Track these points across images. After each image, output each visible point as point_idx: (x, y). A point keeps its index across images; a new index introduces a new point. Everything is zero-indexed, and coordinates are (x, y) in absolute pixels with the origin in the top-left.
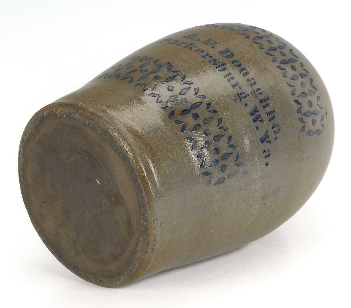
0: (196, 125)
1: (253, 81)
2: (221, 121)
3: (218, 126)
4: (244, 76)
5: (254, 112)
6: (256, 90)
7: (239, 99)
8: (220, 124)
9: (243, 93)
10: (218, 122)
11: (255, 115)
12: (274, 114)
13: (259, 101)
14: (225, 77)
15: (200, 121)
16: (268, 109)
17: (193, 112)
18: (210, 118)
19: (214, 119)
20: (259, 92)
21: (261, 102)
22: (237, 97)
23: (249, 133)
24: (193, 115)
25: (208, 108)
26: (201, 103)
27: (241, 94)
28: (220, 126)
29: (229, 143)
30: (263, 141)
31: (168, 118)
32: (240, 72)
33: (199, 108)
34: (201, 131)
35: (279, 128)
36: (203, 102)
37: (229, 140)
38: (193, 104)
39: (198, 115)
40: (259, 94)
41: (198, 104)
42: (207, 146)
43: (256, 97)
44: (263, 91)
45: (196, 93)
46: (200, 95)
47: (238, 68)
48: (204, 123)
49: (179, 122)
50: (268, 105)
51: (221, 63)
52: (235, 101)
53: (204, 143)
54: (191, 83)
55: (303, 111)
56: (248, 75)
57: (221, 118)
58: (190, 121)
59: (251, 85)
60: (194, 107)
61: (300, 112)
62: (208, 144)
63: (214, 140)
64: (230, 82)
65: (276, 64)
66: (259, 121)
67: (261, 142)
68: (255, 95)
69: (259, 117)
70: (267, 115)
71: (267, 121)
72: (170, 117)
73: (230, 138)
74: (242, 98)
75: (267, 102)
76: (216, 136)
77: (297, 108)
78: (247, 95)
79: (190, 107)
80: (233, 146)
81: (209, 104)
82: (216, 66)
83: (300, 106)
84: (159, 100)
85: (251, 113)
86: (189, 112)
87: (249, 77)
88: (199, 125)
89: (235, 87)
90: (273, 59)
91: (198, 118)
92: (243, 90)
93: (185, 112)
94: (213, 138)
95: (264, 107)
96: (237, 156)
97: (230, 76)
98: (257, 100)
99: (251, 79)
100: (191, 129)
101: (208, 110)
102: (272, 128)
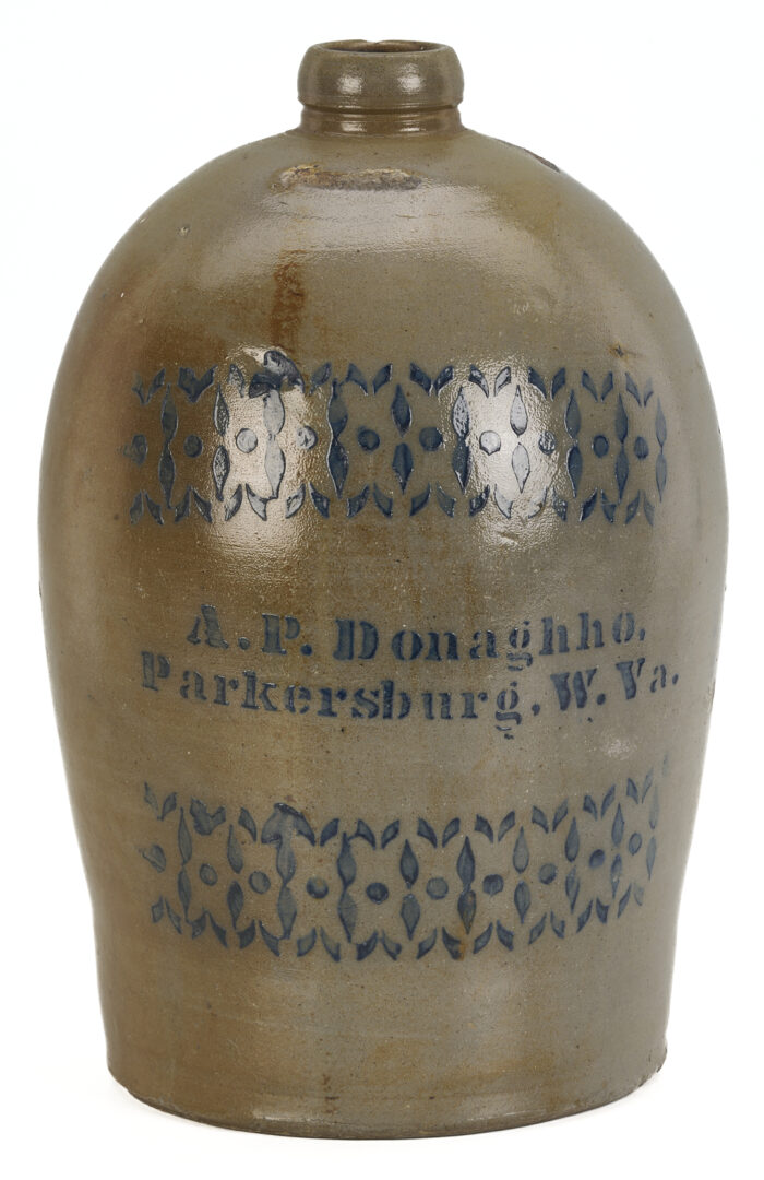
0: (516, 896)
1: (482, 640)
2: (541, 814)
3: (547, 830)
4: (456, 657)
5: (564, 693)
6: (514, 651)
7: (512, 723)
8: (546, 822)
9: (503, 697)
10: (539, 824)
11: (572, 692)
12: (591, 620)
13: (542, 658)
14: (432, 718)
15: (511, 881)
16: (574, 638)
17: (477, 886)
18: (517, 842)
19: (526, 832)
20: (520, 639)
21: (548, 650)
22: (503, 724)
23: (601, 732)
24: (487, 891)
25: (490, 833)
26: (467, 843)
27: (502, 706)
28: (550, 824)
29: (596, 812)
30: (634, 686)
31: (455, 963)
32: (439, 659)
33: (476, 859)
34: (536, 888)
35: (625, 617)
36: (467, 838)
37: (590, 812)
38: (458, 871)
39: (493, 874)
40: (525, 644)
41: (465, 854)
42: (575, 885)
43: (530, 661)
44: (524, 626)
45: (433, 840)
46: (445, 831)
47: (425, 651)
48: (520, 871)
49: (483, 939)
50: (564, 631)
51: (381, 687)
52: (512, 737)
53: (564, 894)
54: (394, 829)
55: (613, 497)
56: (459, 641)
57: (535, 808)
58: (495, 908)
59: (491, 652)
60: (467, 873)
61: (614, 507)
62: (573, 881)
63: (571, 859)
64: (452, 713)
65: (462, 510)
66: (589, 684)
67: (633, 696)
68: (523, 663)
69: (581, 679)
70: (587, 647)
71: (600, 652)
72: (456, 956)
73: (588, 806)
74: (514, 710)
75: (555, 631)
76: (567, 851)
77: (602, 516)
78: (512, 688)
79: (460, 882)
80: (608, 796)
81: (482, 825)
82: (381, 711)
83: (599, 502)
84: (393, 949)
85: (561, 703)
86: (474, 895)
87: (464, 643)
88: (521, 887)
89: (475, 712)
90: (441, 505)
91: (502, 881)
92: (494, 694)
93: (466, 908)
94: (567, 862)
95: (565, 649)
96: (631, 790)
97: (437, 700)
98: (539, 661)
99: (475, 644)
100: (518, 916)
101: (496, 838)
102: (619, 641)
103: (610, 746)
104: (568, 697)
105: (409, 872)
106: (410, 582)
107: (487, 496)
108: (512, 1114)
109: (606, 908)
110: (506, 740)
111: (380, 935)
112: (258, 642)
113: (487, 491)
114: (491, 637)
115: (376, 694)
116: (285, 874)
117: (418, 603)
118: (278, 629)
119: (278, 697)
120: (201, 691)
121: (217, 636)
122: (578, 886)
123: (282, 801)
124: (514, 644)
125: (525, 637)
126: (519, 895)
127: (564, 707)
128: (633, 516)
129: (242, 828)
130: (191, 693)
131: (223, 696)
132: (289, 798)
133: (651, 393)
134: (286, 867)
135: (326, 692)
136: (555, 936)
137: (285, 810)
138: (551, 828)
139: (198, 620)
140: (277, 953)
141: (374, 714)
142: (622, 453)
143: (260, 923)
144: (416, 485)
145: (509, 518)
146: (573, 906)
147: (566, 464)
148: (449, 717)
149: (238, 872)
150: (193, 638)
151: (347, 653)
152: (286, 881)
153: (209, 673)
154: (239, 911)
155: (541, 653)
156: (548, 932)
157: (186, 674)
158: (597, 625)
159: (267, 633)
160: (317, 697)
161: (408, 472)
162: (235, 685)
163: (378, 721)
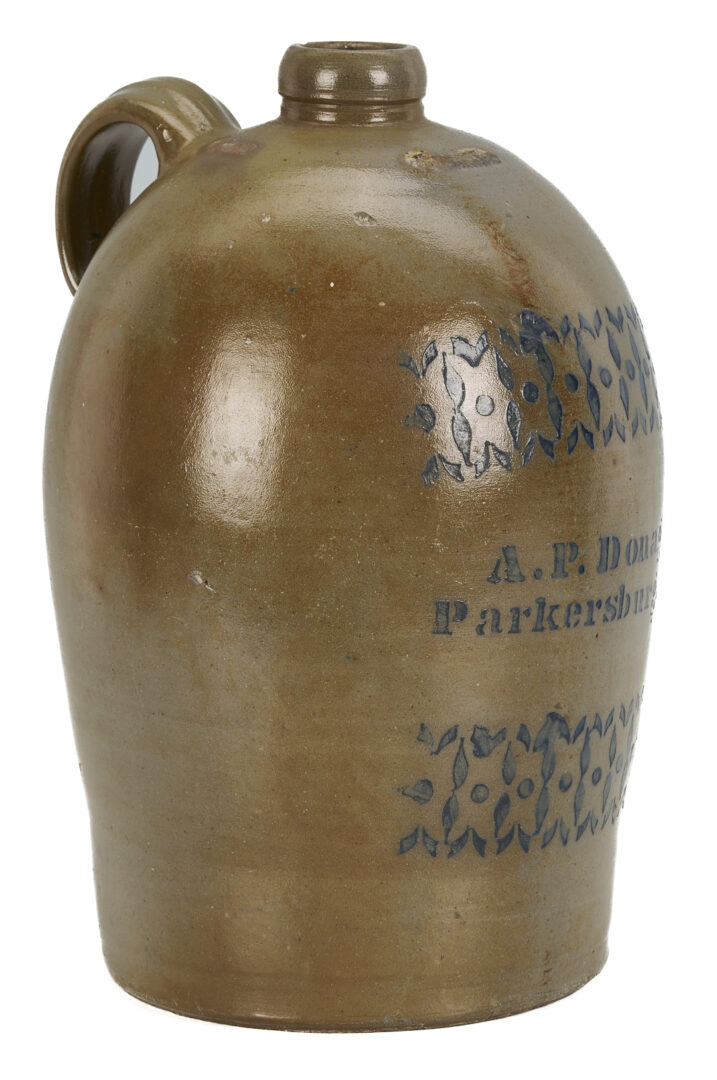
51: (619, 593)
64: (642, 606)
82: (618, 614)
97: (640, 596)
112: (549, 569)
115: (616, 599)
116: (547, 774)
118: (564, 554)
119: (559, 616)
120: (498, 624)
121: (516, 572)
123: (552, 709)
129: (519, 742)
130: (487, 630)
131: (517, 625)
132: (558, 706)
134: (548, 769)
135: (590, 604)
137: (553, 716)
139: (499, 562)
140: (526, 850)
141: (613, 617)
143: (519, 825)
148: (641, 610)
149: (508, 783)
150: (494, 578)
151: (604, 567)
152: (546, 781)
153: (505, 608)
154: (503, 820)
157: (483, 614)
159: (556, 560)
160: (585, 608)
162: (528, 613)
163: (614, 623)
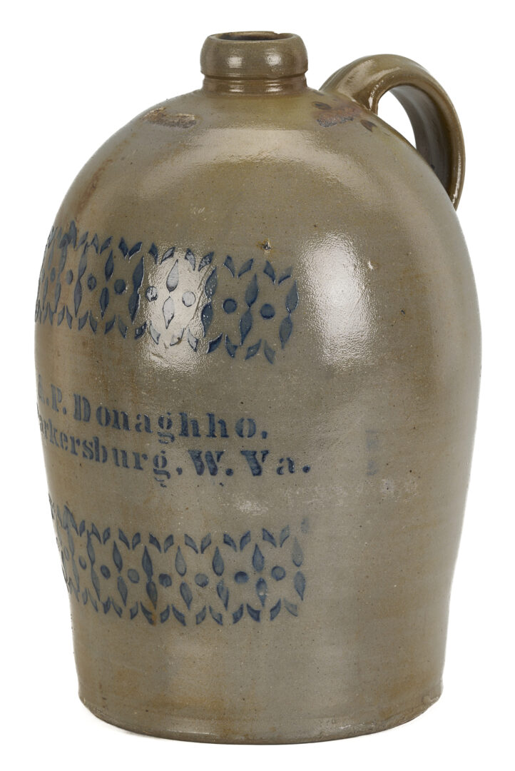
0: (181, 592)
1: (142, 420)
2: (191, 540)
3: (197, 552)
4: (128, 429)
5: (199, 463)
6: (161, 431)
7: (164, 477)
8: (196, 546)
9: (157, 460)
10: (190, 546)
11: (205, 463)
12: (216, 419)
13: (181, 437)
14: (118, 465)
15: (177, 580)
16: (204, 428)
17: (155, 579)
18: (177, 555)
19: (182, 550)
20: (165, 424)
21: (184, 433)
22: (158, 477)
23: (231, 494)
24: (162, 584)
25: (158, 546)
26: (146, 552)
27: (157, 465)
28: (198, 547)
29: (235, 546)
30: (259, 468)
31: (151, 626)
32: (119, 428)
33: (153, 562)
34: (194, 588)
35: (246, 421)
36: (145, 547)
37: (230, 545)
38: (143, 567)
39: (165, 573)
40: (169, 427)
41: (146, 557)
42: (225, 593)
43: (173, 438)
44: (167, 415)
45: (127, 544)
46: (133, 540)
47: (112, 422)
48: (182, 575)
49: (166, 614)
50: (195, 423)
51: (93, 441)
52: (165, 486)
53: (217, 596)
54: (108, 533)
55: (236, 340)
56: (129, 419)
57: (186, 536)
58: (170, 595)
59: (148, 429)
60: (149, 570)
61: (236, 347)
62: (222, 589)
63: (219, 574)
64: (129, 464)
65: (130, 334)
66: (218, 461)
67: (259, 473)
68: (169, 439)
69: (211, 456)
70: (214, 436)
71: (225, 442)
72: (151, 622)
73: (228, 541)
74: (165, 469)
75: (189, 421)
76: (214, 567)
77: (225, 352)
78: (162, 454)
79: (146, 575)
80: (244, 538)
81: (153, 540)
82: (95, 457)
83: (223, 342)
84: (118, 610)
85: (197, 469)
86: (154, 585)
87: (133, 421)
88: (183, 585)
89: (141, 466)
90: (120, 330)
91: (170, 579)
92: (151, 455)
93: (151, 591)
94: (215, 575)
95: (197, 435)
96: (267, 537)
97: (120, 455)
98: (179, 439)
99: (139, 421)
100: (185, 604)
101: (163, 550)
102: (242, 436)
103: (241, 504)
104: (202, 466)
105: (118, 562)
106: (103, 376)
107: (145, 328)
108: (195, 732)
109: (258, 612)
110: (162, 488)
111: (111, 600)
112: (51, 401)
113: (145, 324)
114: (147, 419)
115: (91, 445)
116: (72, 551)
117: (107, 390)
118: (56, 395)
119: (58, 438)
120: (43, 428)
121: (42, 395)
122: (228, 593)
123: (66, 504)
124: (162, 426)
125: (168, 423)
126: (183, 591)
127: (200, 473)
128: (253, 355)
131: (46, 433)
132: (68, 503)
133: (288, 277)
134: (71, 546)
135: (72, 439)
136: (215, 622)
137: (67, 510)
138: (200, 552)
139: (39, 384)
141: (91, 458)
142: (248, 313)
144: (109, 315)
145: (158, 344)
146: (226, 605)
147: (200, 314)
148: (127, 467)
150: (39, 395)
151: (79, 416)
152: (73, 555)
153: (43, 417)
154: (66, 570)
155: (181, 435)
156: (209, 618)
157: (40, 417)
158: (222, 423)
159: (53, 397)
160: (70, 441)
161: (106, 306)
162: (48, 427)
163: (93, 462)
